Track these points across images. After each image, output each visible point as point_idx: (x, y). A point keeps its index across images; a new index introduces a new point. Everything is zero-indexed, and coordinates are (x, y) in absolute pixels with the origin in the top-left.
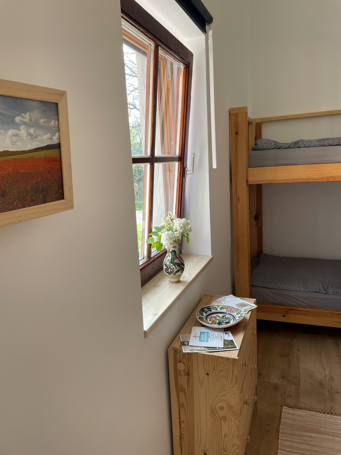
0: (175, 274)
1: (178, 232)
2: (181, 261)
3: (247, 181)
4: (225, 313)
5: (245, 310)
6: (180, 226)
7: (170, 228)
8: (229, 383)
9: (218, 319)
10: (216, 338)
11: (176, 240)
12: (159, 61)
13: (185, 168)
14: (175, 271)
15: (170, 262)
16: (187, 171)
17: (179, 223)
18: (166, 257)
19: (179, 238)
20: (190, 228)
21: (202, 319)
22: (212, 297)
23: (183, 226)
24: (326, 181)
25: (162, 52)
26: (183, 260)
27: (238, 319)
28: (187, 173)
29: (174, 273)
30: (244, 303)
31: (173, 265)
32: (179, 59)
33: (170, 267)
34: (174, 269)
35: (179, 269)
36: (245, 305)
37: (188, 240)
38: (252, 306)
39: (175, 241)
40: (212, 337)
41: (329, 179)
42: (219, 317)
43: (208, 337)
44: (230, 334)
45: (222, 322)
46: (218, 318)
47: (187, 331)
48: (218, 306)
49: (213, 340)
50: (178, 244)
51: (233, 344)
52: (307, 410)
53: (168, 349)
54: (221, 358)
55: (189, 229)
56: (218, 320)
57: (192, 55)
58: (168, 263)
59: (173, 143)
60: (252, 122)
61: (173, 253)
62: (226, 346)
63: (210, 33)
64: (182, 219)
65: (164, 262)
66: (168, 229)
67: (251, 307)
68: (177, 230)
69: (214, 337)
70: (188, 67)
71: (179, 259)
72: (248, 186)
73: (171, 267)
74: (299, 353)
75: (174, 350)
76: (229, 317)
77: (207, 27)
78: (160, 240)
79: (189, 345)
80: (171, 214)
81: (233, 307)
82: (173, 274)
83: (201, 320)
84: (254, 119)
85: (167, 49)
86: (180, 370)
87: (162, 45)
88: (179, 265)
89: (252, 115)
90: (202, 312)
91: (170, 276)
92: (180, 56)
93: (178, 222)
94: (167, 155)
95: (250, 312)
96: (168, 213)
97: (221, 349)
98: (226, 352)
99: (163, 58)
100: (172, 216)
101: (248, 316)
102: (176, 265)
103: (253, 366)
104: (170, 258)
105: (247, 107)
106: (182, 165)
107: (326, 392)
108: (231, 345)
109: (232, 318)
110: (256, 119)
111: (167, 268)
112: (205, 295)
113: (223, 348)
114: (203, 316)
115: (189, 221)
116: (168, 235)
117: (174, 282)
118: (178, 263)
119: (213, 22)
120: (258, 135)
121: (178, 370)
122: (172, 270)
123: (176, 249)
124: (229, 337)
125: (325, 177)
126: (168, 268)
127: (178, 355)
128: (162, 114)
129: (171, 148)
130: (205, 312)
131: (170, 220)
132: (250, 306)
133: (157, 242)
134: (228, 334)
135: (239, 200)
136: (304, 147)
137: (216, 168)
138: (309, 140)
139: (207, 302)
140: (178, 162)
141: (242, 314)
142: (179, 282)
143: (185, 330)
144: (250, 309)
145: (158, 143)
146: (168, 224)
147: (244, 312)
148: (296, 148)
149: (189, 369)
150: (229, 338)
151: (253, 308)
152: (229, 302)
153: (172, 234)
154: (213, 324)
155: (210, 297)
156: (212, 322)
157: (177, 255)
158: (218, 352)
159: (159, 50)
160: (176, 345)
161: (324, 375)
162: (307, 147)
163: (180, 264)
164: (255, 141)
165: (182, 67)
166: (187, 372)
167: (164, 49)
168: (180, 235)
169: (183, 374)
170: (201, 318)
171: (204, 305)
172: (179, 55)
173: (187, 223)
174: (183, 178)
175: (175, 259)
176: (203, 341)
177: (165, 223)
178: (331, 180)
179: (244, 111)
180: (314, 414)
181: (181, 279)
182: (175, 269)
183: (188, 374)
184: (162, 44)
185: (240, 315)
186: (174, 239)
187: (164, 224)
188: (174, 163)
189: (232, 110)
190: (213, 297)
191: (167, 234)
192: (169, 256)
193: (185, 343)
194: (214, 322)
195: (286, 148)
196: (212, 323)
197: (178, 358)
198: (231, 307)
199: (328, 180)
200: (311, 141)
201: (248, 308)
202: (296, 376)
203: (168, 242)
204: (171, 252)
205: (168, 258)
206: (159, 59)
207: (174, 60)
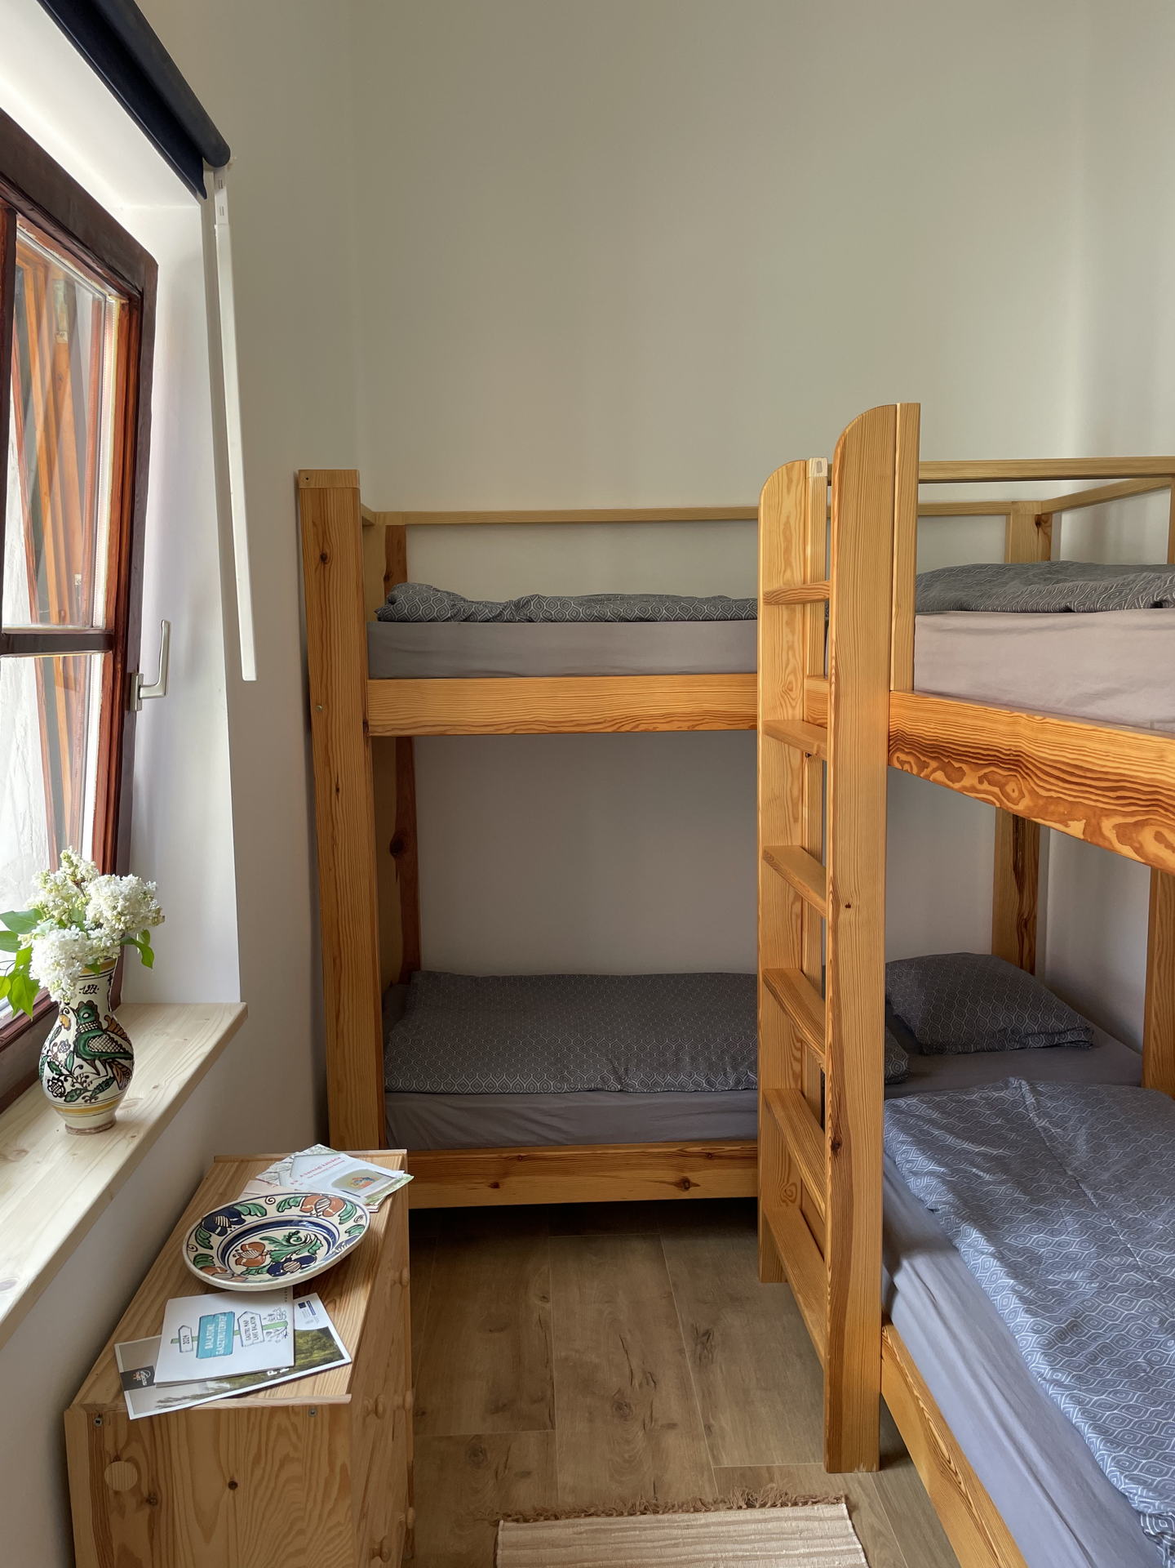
0: (91, 1098)
1: (105, 930)
2: (120, 1041)
3: (365, 724)
4: (298, 1223)
5: (368, 1197)
6: (115, 908)
7: (70, 912)
8: (315, 1501)
9: (269, 1252)
10: (265, 1332)
11: (96, 962)
12: (19, 268)
13: (131, 675)
14: (91, 1088)
15: (73, 1052)
16: (139, 687)
17: (109, 894)
18: (52, 1032)
19: (111, 952)
20: (158, 911)
21: (207, 1264)
22: (244, 1166)
23: (129, 906)
24: (614, 732)
25: (31, 235)
26: (126, 1039)
27: (346, 1236)
28: (141, 696)
29: (91, 1093)
30: (367, 1170)
31: (84, 1063)
32: (99, 270)
33: (70, 1072)
34: (87, 1077)
35: (111, 1075)
36: (369, 1179)
37: (148, 957)
38: (393, 1180)
39: (91, 967)
40: (246, 1331)
41: (620, 725)
42: (275, 1242)
43: (231, 1332)
44: (318, 1305)
45: (286, 1261)
46: (269, 1247)
47: (148, 1321)
48: (269, 1198)
49: (250, 1342)
50: (108, 977)
51: (331, 1345)
52: (578, 1517)
53: (62, 1414)
54: (286, 1410)
55: (154, 915)
56: (269, 1256)
57: (152, 265)
58: (62, 1057)
59: (78, 577)
60: (372, 521)
61: (86, 1015)
62: (303, 1359)
63: (221, 199)
64: (124, 878)
65: (45, 1052)
66: (63, 918)
67: (390, 1183)
68: (101, 921)
69: (254, 1328)
70: (140, 308)
71: (112, 1035)
72: (367, 742)
73: (77, 1072)
74: (548, 1306)
75: (89, 1415)
76: (313, 1237)
77: (208, 177)
78: (27, 966)
79: (154, 1384)
80: (75, 859)
81: (326, 1196)
82: (83, 1098)
83: (201, 1269)
84: (380, 513)
85: (51, 228)
86: (117, 1493)
87: (32, 210)
88: (109, 1060)
89: (372, 500)
90: (206, 1234)
91: (71, 1106)
92: (103, 260)
93: (106, 890)
94: (57, 625)
95: (389, 1202)
96: (62, 856)
97: (284, 1375)
98: (302, 1381)
99: (36, 258)
100: (80, 869)
101: (381, 1222)
102: (97, 1063)
103: (401, 1399)
104: (69, 1036)
105: (356, 471)
106: (119, 666)
107: (637, 1433)
108: (323, 1348)
109: (325, 1238)
110: (385, 514)
111: (57, 1077)
112: (217, 1160)
113: (292, 1369)
114: (212, 1248)
115: (152, 885)
116: (63, 945)
117: (90, 1129)
118: (106, 1052)
119: (231, 164)
120: (395, 571)
121: (111, 1492)
122: (82, 1084)
123: (98, 999)
124: (315, 1316)
125: (608, 719)
126: (62, 1078)
127: (109, 1430)
128: (33, 467)
129: (74, 598)
130: (218, 1231)
131: (70, 884)
132: (384, 1179)
133: (12, 977)
134: (310, 1306)
135: (338, 790)
136: (544, 621)
137: (253, 678)
138: (559, 599)
139: (223, 1186)
140: (103, 654)
141: (361, 1217)
142: (109, 1126)
143: (137, 1319)
144: (388, 1193)
145: (15, 575)
146: (62, 898)
147: (364, 1207)
148: (519, 621)
149: (154, 1480)
150: (312, 1321)
151: (398, 1186)
152: (309, 1175)
153: (80, 941)
154: (250, 1277)
155: (237, 1163)
156: (244, 1268)
157: (101, 1019)
158: (274, 1389)
159: (18, 226)
160: (98, 1392)
161: (628, 1372)
162: (552, 621)
163: (113, 1056)
164: (387, 589)
165: (114, 302)
166: (146, 1494)
167: (40, 227)
168: (114, 940)
169: (131, 1502)
170: (203, 1261)
171: (212, 1204)
172: (100, 259)
173: (145, 893)
174: (126, 712)
175: (94, 1037)
176: (212, 1354)
177: (47, 895)
178: (627, 728)
179: (346, 484)
180: (603, 1524)
181: (119, 1113)
182: (92, 1077)
183: (152, 1500)
184: (31, 207)
185: (351, 1223)
186: (90, 958)
187: (43, 899)
188: (86, 657)
189: (303, 476)
190: (250, 1164)
191: (57, 943)
192: (68, 1029)
193: (138, 1378)
194: (253, 1268)
195: (488, 621)
196: (248, 1272)
197: (109, 1446)
198: (319, 1194)
199: (618, 729)
200: (563, 602)
201: (381, 1189)
202: (540, 1394)
203: (61, 972)
204: (76, 1012)
205: (63, 1035)
206: (17, 259)
207: (82, 275)
